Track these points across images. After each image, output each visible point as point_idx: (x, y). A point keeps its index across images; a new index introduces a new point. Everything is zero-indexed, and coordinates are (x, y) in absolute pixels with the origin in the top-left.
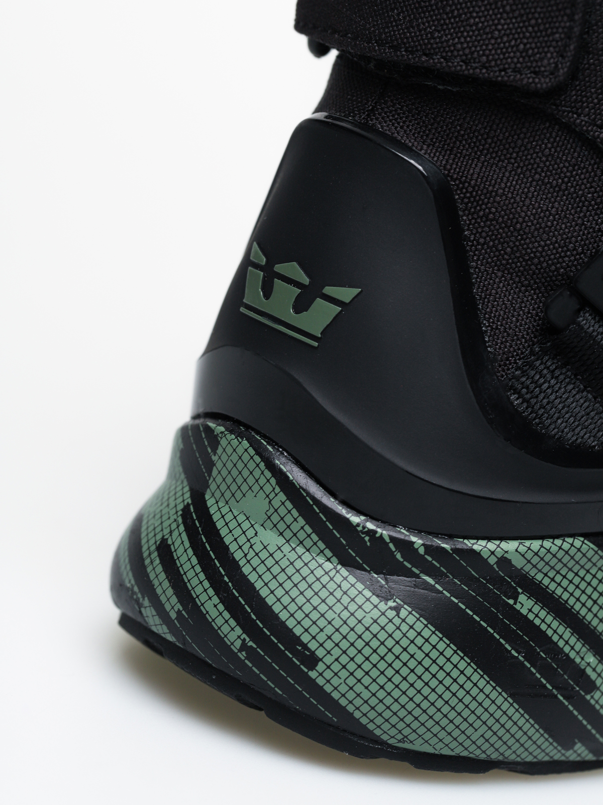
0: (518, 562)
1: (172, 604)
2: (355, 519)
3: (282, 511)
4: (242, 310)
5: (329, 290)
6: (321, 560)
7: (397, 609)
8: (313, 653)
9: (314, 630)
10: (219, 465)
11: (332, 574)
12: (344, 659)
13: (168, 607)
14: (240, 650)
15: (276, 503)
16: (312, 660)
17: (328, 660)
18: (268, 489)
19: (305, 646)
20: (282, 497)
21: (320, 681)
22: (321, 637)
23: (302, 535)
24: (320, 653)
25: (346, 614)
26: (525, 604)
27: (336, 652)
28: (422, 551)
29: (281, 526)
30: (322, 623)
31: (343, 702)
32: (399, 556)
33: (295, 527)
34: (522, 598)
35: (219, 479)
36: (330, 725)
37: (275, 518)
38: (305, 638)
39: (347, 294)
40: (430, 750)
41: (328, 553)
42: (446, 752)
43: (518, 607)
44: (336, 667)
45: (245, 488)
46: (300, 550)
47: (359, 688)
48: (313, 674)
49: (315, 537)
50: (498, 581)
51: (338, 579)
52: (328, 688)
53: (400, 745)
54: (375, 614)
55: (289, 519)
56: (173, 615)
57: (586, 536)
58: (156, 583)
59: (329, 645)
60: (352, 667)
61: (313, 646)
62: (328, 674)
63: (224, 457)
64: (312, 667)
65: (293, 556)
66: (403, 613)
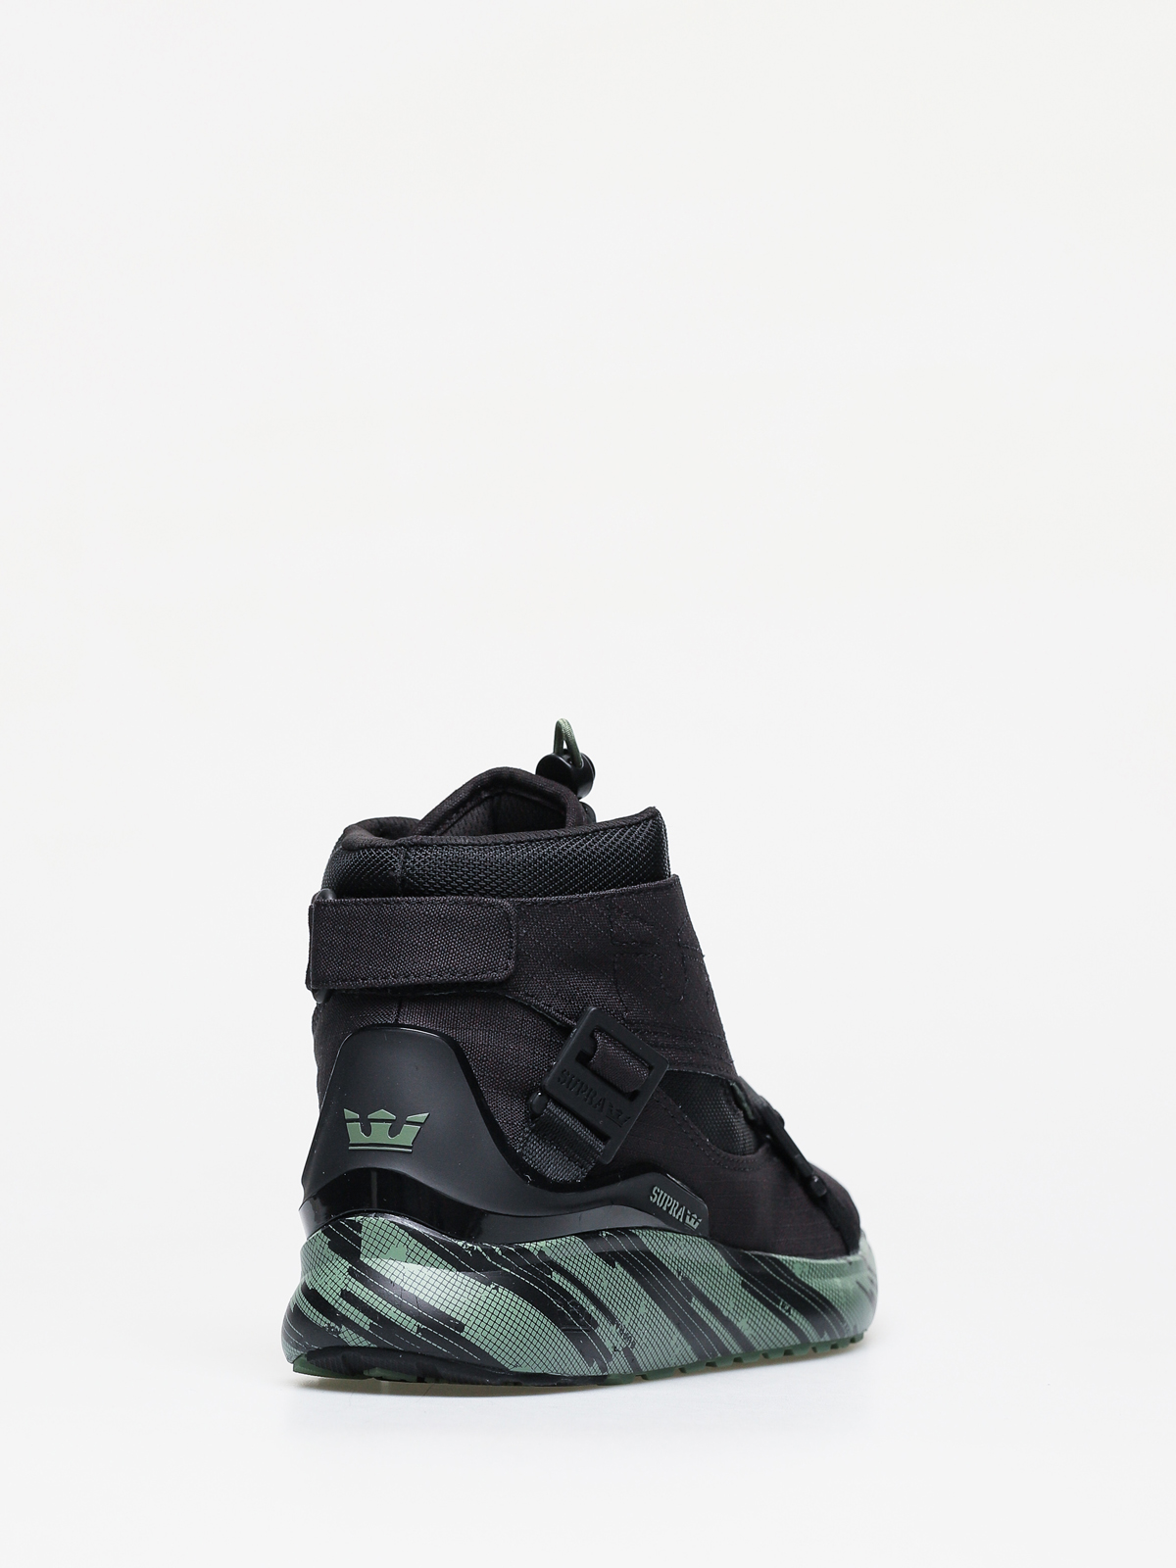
0: (548, 1253)
1: (364, 1322)
2: (460, 1243)
3: (416, 1250)
4: (350, 1148)
5: (409, 1118)
6: (446, 1271)
7: (496, 1288)
8: (460, 1322)
9: (457, 1309)
10: (366, 1238)
11: (455, 1277)
12: (478, 1322)
13: (361, 1324)
14: (417, 1333)
15: (411, 1246)
16: (461, 1327)
17: (470, 1324)
18: (404, 1239)
19: (455, 1320)
20: (415, 1241)
21: (468, 1338)
22: (462, 1312)
23: (432, 1260)
24: (464, 1321)
25: (471, 1297)
26: (556, 1277)
27: (473, 1319)
28: (500, 1253)
29: (418, 1259)
30: (460, 1304)
31: (483, 1347)
32: (489, 1259)
33: (426, 1257)
34: (554, 1273)
35: (368, 1246)
36: (476, 1365)
37: (413, 1255)
38: (453, 1315)
39: (422, 1117)
40: (530, 1371)
41: (450, 1266)
42: (538, 1371)
43: (553, 1279)
44: (475, 1327)
45: (388, 1244)
46: (433, 1269)
47: (489, 1337)
48: (463, 1334)
49: (440, 1259)
50: (540, 1265)
51: (460, 1279)
52: (473, 1341)
53: (515, 1370)
54: (486, 1293)
55: (421, 1253)
56: (367, 1328)
57: (576, 1235)
58: (348, 1314)
59: (467, 1316)
60: (483, 1325)
61: (459, 1318)
62: (471, 1332)
63: (368, 1232)
64: (462, 1331)
65: (430, 1273)
66: (500, 1290)
